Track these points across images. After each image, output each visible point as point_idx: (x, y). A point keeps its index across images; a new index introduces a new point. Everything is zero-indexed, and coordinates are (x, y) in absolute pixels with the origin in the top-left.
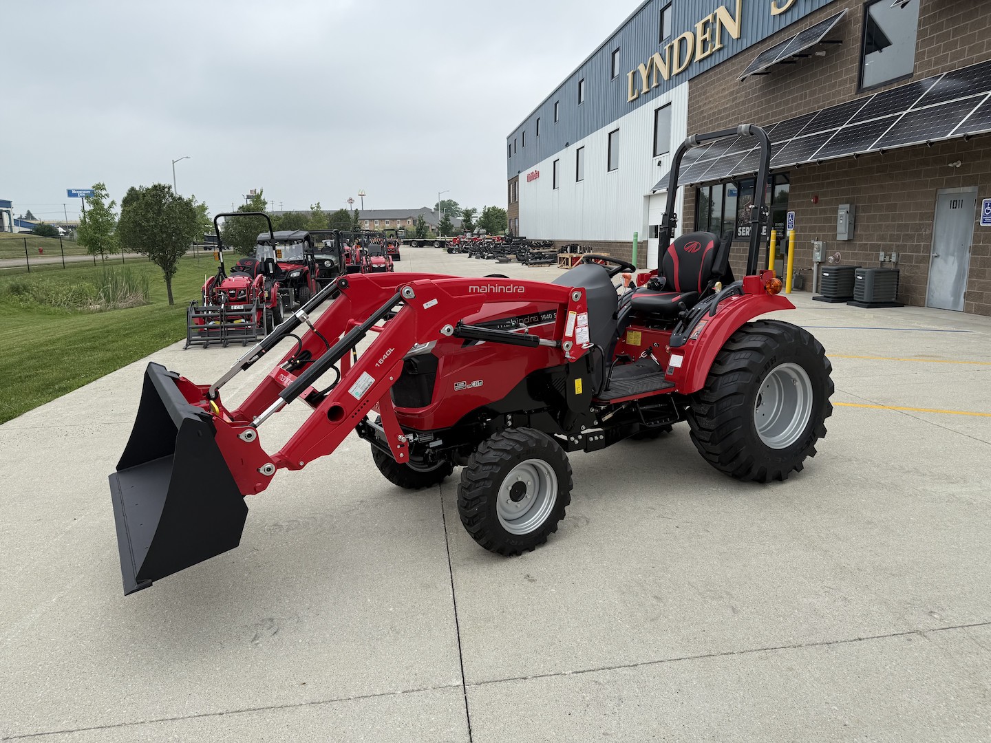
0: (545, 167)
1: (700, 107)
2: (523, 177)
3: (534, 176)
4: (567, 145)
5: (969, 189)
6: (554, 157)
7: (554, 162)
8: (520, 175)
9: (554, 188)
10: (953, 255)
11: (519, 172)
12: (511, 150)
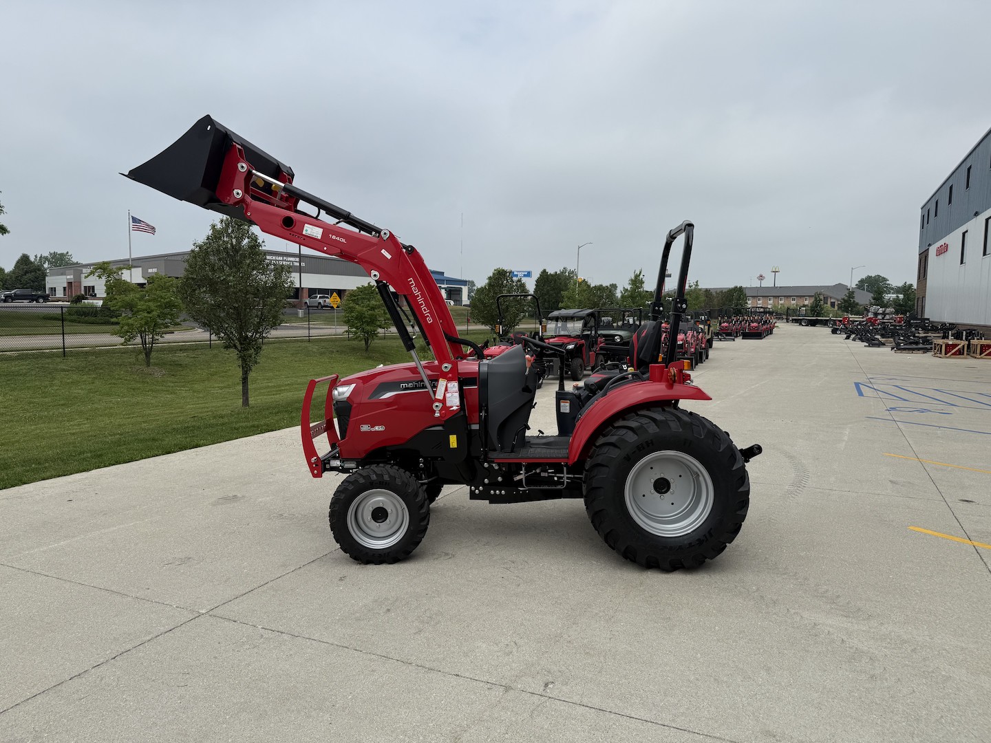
0: (954, 239)
2: (933, 251)
3: (943, 250)
4: (976, 214)
6: (963, 229)
7: (964, 234)
8: (931, 248)
9: (962, 263)
11: (930, 245)
12: (925, 220)
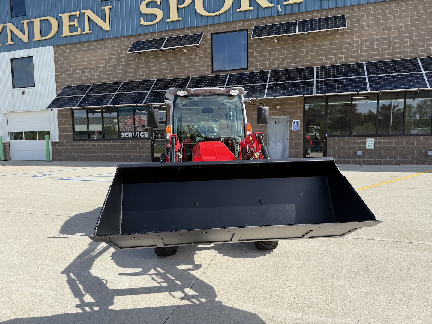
1: (70, 63)
5: (284, 117)
10: (279, 142)
